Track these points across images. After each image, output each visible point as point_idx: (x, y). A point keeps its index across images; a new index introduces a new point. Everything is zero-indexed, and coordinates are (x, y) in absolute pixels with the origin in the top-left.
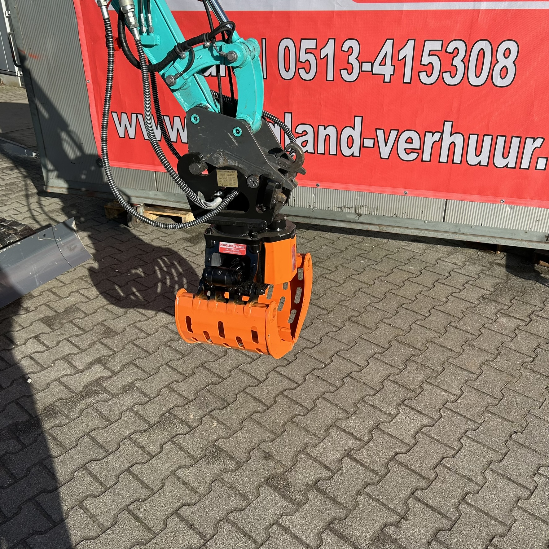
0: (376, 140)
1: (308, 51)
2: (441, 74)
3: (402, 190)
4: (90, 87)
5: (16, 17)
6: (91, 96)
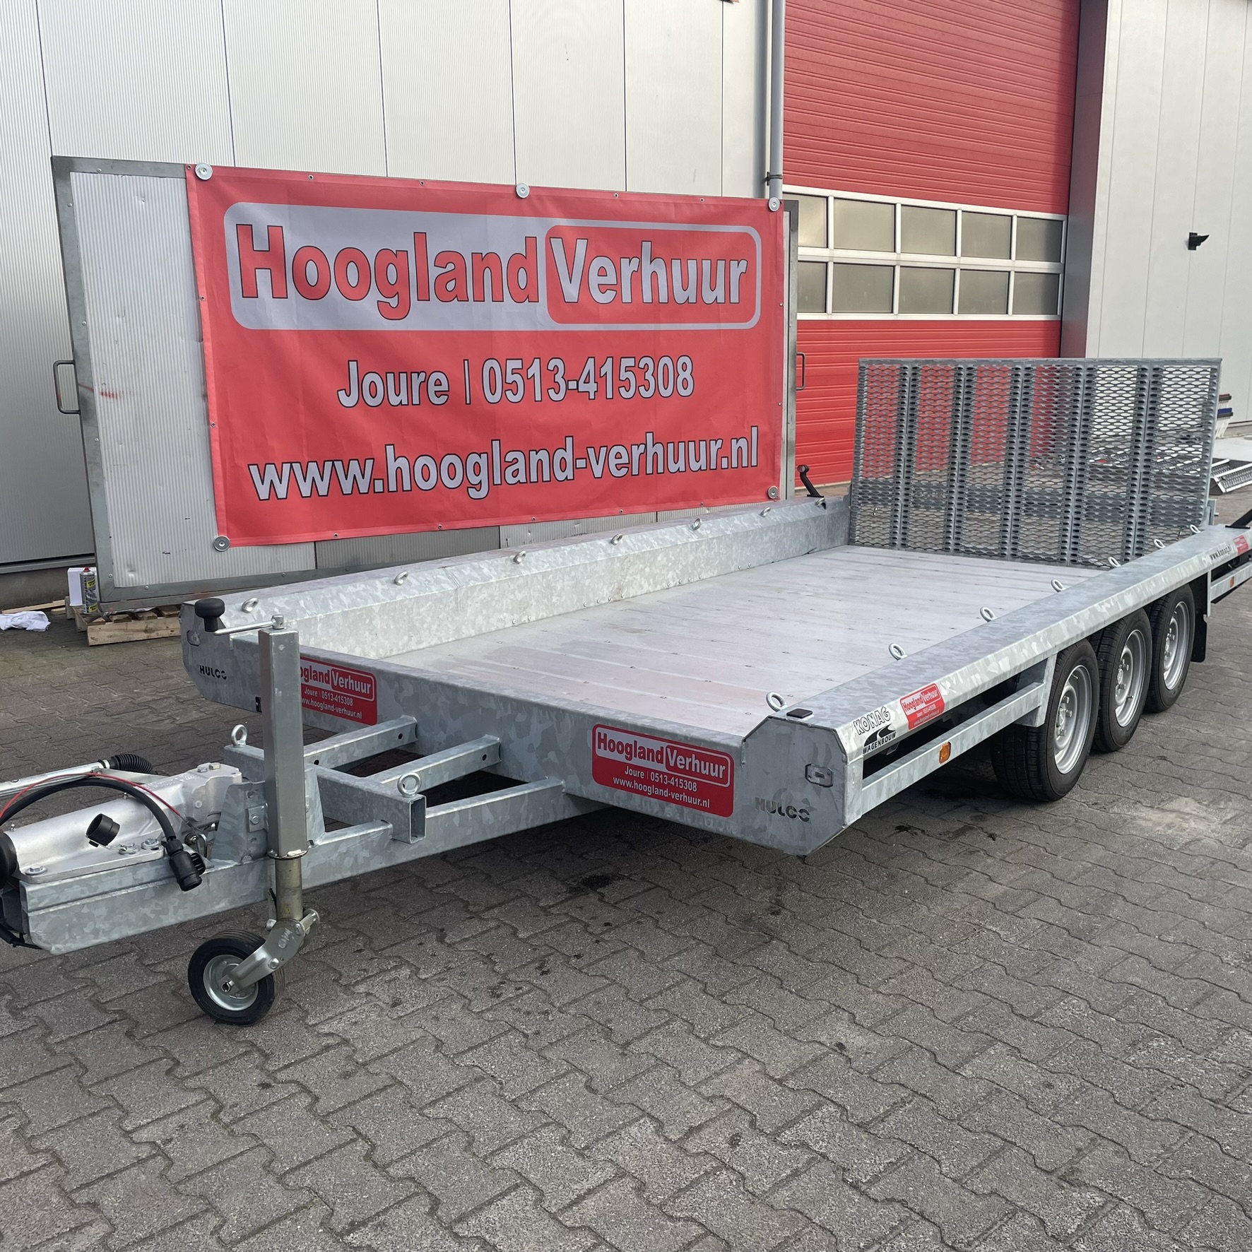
0: (587, 458)
1: (514, 371)
2: (637, 388)
3: (619, 510)
4: (215, 432)
5: (83, 339)
6: (216, 446)
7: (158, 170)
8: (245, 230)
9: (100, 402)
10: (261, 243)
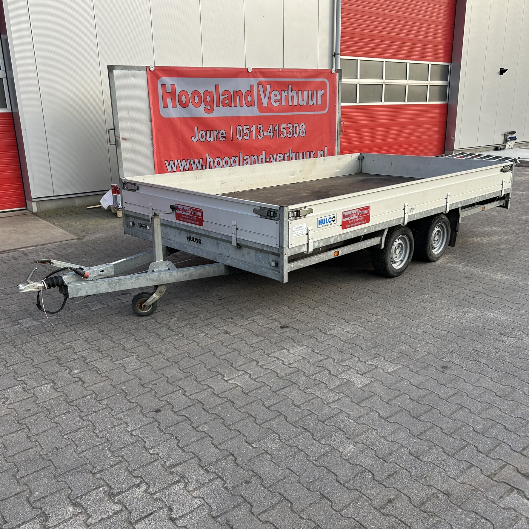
0: (270, 158)
1: (246, 129)
2: (287, 134)
4: (155, 150)
5: (117, 122)
6: (155, 155)
7: (139, 68)
8: (164, 86)
9: (121, 141)
10: (169, 90)
